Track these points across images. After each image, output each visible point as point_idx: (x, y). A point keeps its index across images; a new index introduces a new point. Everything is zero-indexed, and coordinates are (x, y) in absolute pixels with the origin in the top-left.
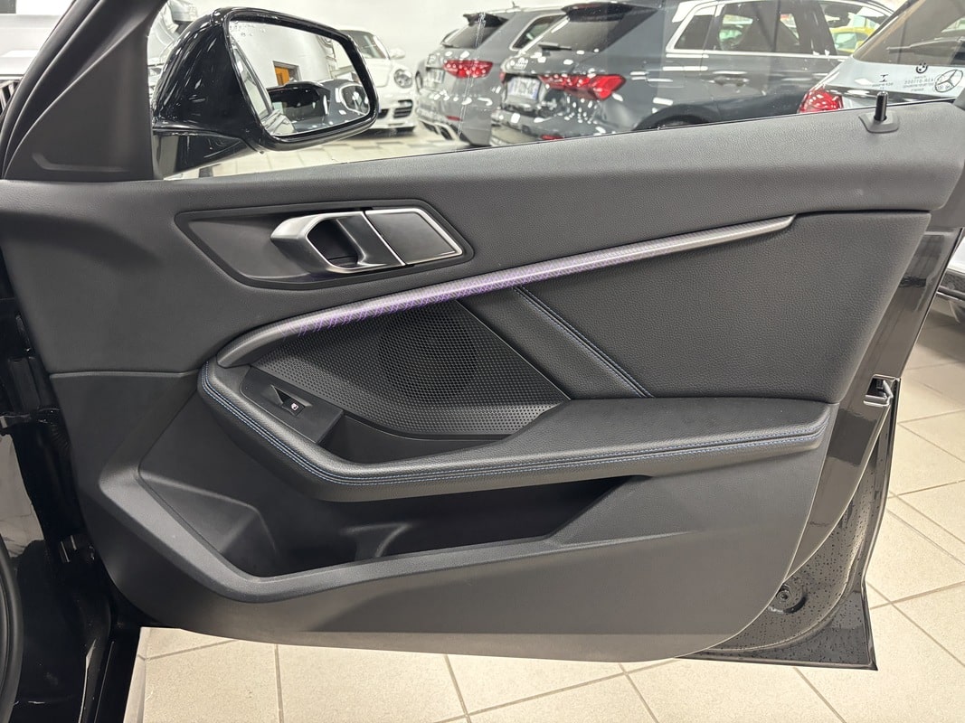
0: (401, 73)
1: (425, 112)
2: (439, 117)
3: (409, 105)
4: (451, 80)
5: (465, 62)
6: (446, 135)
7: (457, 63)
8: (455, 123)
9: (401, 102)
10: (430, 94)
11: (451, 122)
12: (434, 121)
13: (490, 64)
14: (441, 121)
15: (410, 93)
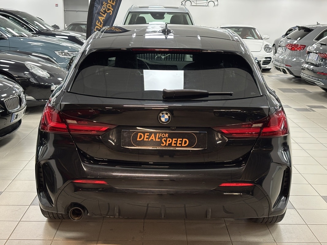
0: (267, 46)
1: (276, 63)
2: (282, 65)
3: (270, 59)
4: (288, 51)
5: (295, 45)
6: (284, 72)
7: (292, 45)
8: (289, 67)
9: (266, 58)
10: (279, 56)
11: (287, 67)
12: (280, 66)
13: (305, 46)
14: (283, 66)
15: (271, 55)
